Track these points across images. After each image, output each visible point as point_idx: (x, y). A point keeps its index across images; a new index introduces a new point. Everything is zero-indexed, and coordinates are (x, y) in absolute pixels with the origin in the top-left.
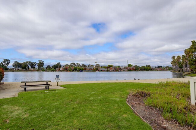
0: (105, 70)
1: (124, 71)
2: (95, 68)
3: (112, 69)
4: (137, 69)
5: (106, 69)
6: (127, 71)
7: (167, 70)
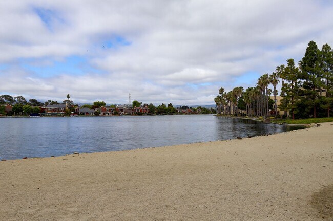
0: (90, 113)
1: (129, 114)
2: (67, 108)
3: (105, 110)
4: (152, 111)
5: (93, 111)
6: (136, 115)
7: (199, 113)
